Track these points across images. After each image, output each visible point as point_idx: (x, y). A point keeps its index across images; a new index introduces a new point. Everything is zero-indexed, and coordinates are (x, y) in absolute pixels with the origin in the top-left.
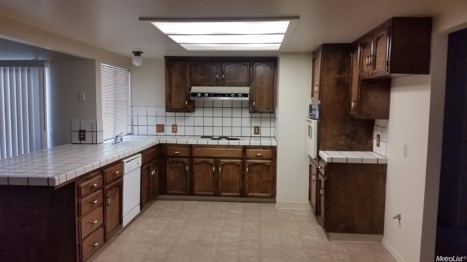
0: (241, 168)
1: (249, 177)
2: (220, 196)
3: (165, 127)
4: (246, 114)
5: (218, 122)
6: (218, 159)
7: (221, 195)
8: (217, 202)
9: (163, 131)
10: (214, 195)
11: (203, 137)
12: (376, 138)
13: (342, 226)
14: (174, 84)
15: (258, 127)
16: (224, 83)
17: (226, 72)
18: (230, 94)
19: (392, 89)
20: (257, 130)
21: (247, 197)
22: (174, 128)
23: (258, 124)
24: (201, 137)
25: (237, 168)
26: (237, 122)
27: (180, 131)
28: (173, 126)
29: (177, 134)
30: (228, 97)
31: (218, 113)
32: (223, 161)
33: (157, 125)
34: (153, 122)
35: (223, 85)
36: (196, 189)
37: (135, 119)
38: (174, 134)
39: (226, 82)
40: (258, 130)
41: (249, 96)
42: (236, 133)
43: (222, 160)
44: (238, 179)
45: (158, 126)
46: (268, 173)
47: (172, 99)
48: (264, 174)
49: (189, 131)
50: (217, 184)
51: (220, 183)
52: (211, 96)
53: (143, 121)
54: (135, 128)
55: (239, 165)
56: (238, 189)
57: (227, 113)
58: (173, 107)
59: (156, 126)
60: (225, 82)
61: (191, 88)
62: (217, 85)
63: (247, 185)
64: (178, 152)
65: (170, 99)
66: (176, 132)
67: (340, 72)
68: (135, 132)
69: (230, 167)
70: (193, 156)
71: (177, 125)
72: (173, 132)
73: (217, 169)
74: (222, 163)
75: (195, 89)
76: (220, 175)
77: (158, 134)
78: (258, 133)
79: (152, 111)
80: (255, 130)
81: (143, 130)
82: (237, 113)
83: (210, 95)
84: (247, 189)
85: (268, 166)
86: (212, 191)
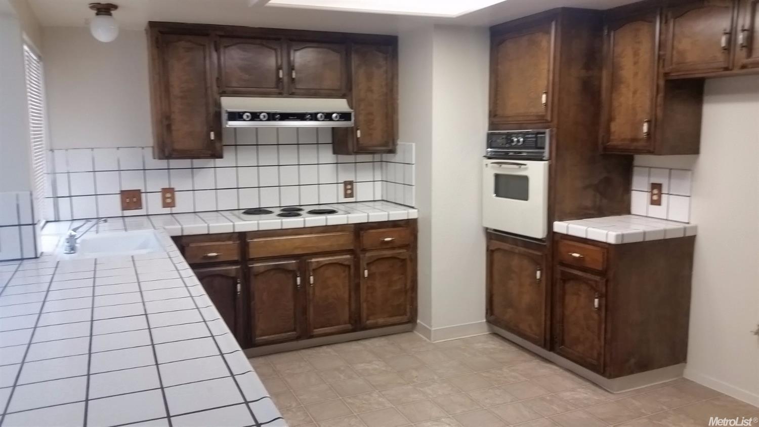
0: (352, 271)
1: (368, 288)
2: (312, 337)
3: (143, 195)
4: (327, 155)
5: (269, 176)
6: (304, 258)
7: (315, 333)
8: (304, 351)
9: (138, 205)
10: (298, 338)
11: (250, 212)
12: (650, 190)
13: (633, 361)
14: (176, 91)
15: (351, 183)
16: (294, 91)
17: (297, 65)
18: (316, 114)
19: (706, 98)
20: (349, 188)
21: (365, 328)
22: (168, 195)
23: (350, 177)
24: (245, 213)
25: (344, 272)
26: (309, 174)
27: (183, 202)
28: (165, 191)
29: (174, 210)
30: (311, 120)
31: (268, 156)
32: (318, 262)
33: (123, 193)
34: (112, 185)
35: (292, 95)
36: (258, 332)
37: (62, 180)
38: (167, 210)
39: (299, 86)
40: (352, 189)
41: (353, 118)
42: (309, 198)
43: (313, 260)
44: (346, 296)
45: (125, 194)
46: (402, 274)
47: (173, 128)
48: (395, 278)
49: (206, 201)
50: (305, 311)
51: (311, 311)
52: (274, 119)
53: (83, 183)
54: (64, 204)
55: (349, 266)
56: (346, 316)
57: (288, 156)
58: (178, 146)
59: (119, 196)
60: (296, 89)
61: (220, 100)
62: (280, 94)
63: (364, 305)
64: (215, 254)
65: (169, 127)
66: (172, 205)
67: (587, 67)
68: (65, 213)
69: (329, 272)
70: (251, 257)
71: (173, 188)
72: (165, 205)
73: (305, 280)
74: (314, 266)
75: (229, 103)
76: (311, 292)
77: (127, 213)
78: (351, 195)
79: (106, 159)
80: (346, 190)
81: (84, 208)
82: (309, 155)
83: (272, 117)
84: (364, 314)
85: (404, 260)
86: (295, 330)
